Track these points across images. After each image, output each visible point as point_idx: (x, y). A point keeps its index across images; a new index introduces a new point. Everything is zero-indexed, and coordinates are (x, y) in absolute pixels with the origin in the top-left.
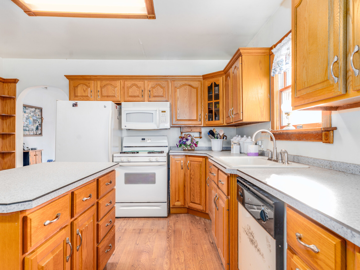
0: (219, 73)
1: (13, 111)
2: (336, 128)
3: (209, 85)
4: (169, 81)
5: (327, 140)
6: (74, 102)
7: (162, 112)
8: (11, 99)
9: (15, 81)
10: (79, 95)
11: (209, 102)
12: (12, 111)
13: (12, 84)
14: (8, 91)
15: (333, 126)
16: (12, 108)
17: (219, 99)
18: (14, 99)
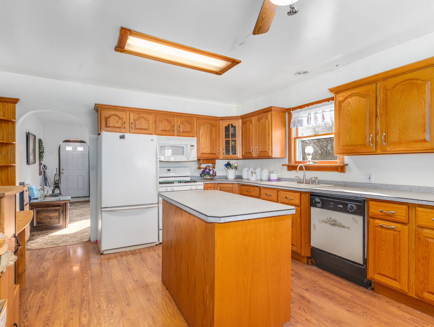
0: (236, 117)
1: (12, 138)
2: (347, 165)
3: (227, 126)
4: (195, 119)
5: (343, 170)
6: (121, 134)
7: (191, 146)
8: (8, 123)
9: (15, 101)
10: (111, 125)
11: (226, 139)
12: (10, 137)
13: (10, 104)
14: (4, 112)
15: (345, 163)
16: (10, 133)
17: (235, 138)
18: (13, 123)
